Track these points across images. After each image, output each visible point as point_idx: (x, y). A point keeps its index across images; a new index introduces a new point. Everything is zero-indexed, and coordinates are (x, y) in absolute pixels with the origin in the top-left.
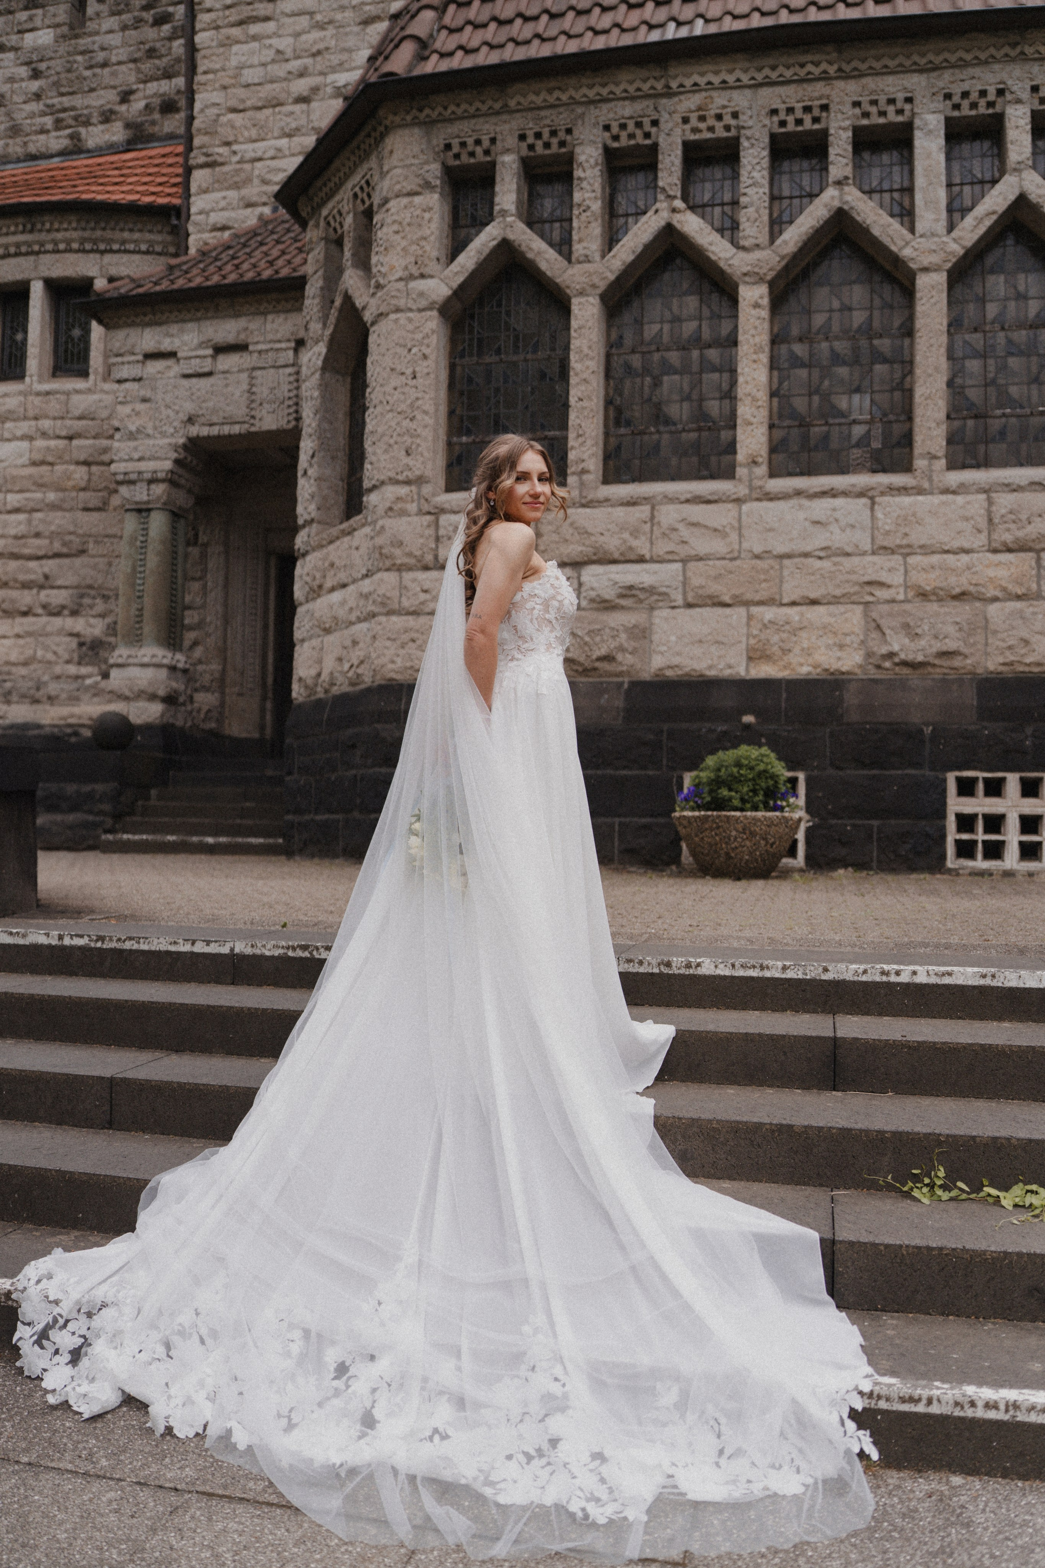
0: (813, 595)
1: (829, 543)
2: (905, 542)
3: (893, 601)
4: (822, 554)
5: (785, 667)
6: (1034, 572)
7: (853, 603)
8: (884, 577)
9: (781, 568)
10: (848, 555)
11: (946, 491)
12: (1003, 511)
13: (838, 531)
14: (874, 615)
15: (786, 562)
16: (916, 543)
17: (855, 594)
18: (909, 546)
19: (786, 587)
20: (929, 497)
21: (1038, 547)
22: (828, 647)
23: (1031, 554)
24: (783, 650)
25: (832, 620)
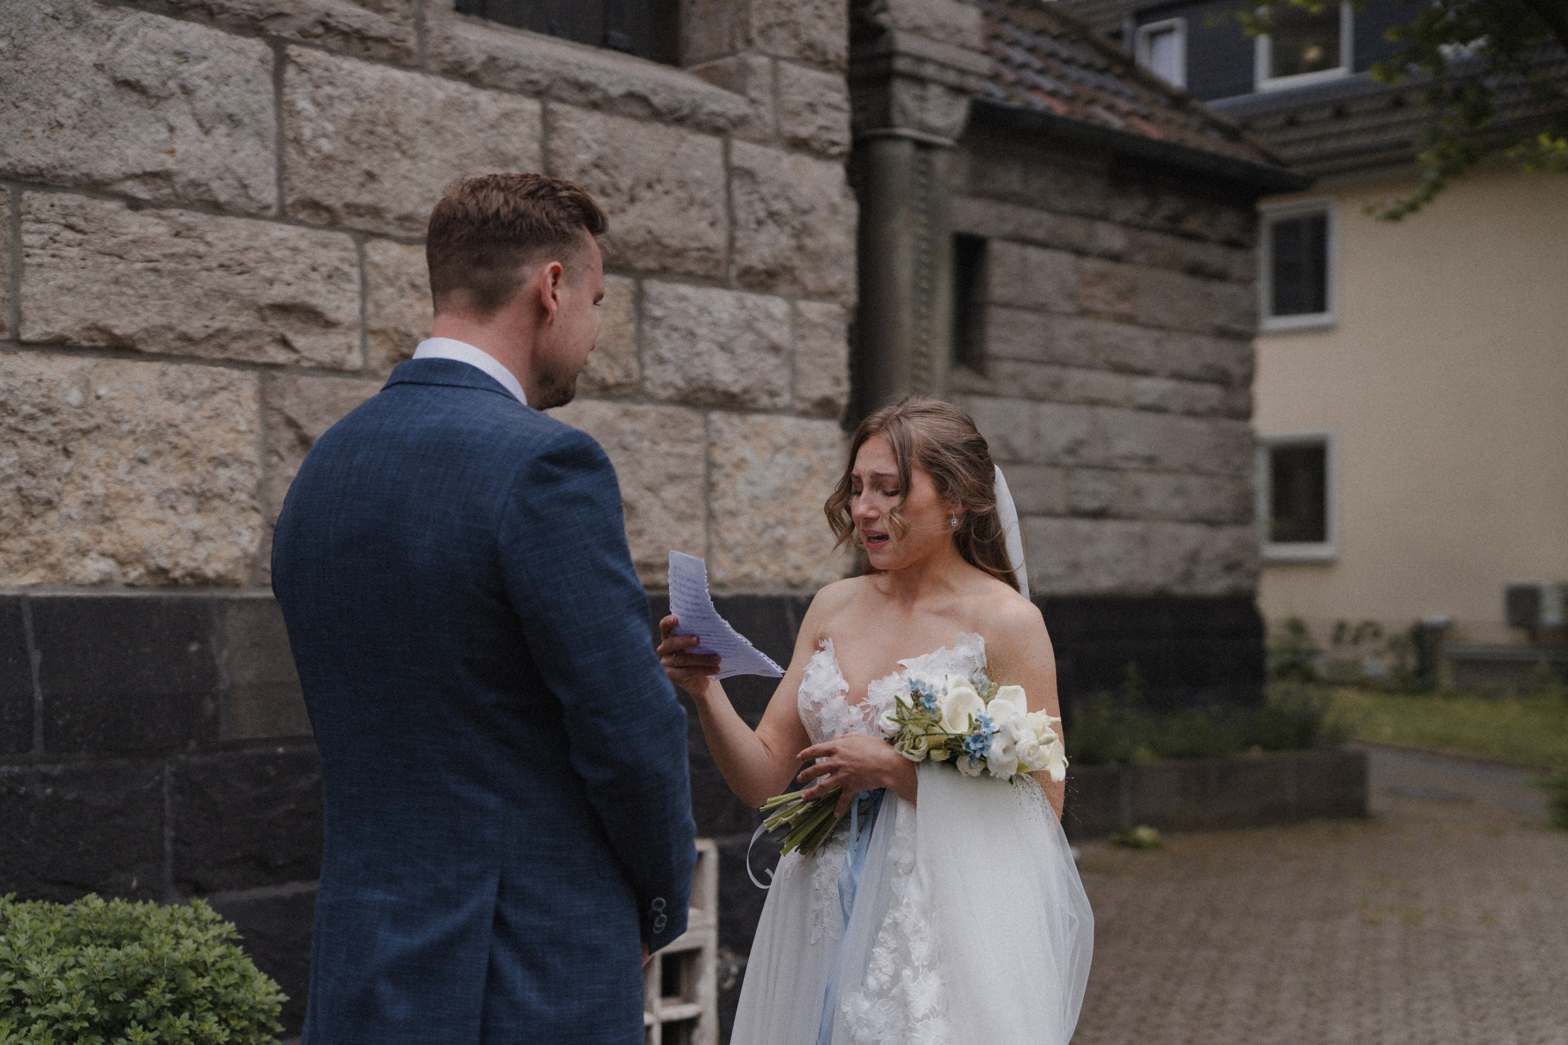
0: (123, 326)
1: (170, 164)
2: (366, 198)
3: (336, 369)
4: (141, 192)
5: (28, 558)
6: (631, 327)
7: (230, 363)
8: (323, 297)
9: (17, 219)
10: (217, 208)
11: (456, 71)
12: (584, 158)
13: (193, 129)
14: (291, 406)
15: (36, 200)
16: (396, 208)
17: (238, 337)
18: (375, 212)
19: (33, 287)
20: (417, 76)
21: (640, 264)
22: (166, 499)
23: (628, 281)
24: (25, 499)
25: (178, 412)
